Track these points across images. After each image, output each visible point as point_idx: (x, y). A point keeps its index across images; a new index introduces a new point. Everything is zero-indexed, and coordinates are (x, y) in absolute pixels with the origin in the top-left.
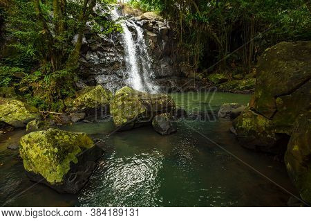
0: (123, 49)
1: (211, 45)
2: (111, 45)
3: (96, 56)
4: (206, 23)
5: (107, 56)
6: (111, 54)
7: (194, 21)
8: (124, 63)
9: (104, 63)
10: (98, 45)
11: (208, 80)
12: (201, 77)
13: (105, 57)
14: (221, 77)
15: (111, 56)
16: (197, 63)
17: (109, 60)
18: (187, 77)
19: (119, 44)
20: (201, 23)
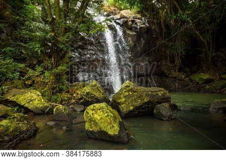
0: (103, 46)
1: (194, 43)
2: (91, 44)
3: (77, 54)
4: (189, 22)
5: (87, 54)
6: (91, 52)
7: (176, 21)
8: (104, 60)
9: (85, 61)
10: (79, 43)
11: (191, 81)
12: (183, 76)
13: (85, 55)
14: (206, 76)
15: (91, 53)
16: (178, 61)
17: (89, 58)
18: (168, 77)
19: (99, 42)
20: (183, 22)
